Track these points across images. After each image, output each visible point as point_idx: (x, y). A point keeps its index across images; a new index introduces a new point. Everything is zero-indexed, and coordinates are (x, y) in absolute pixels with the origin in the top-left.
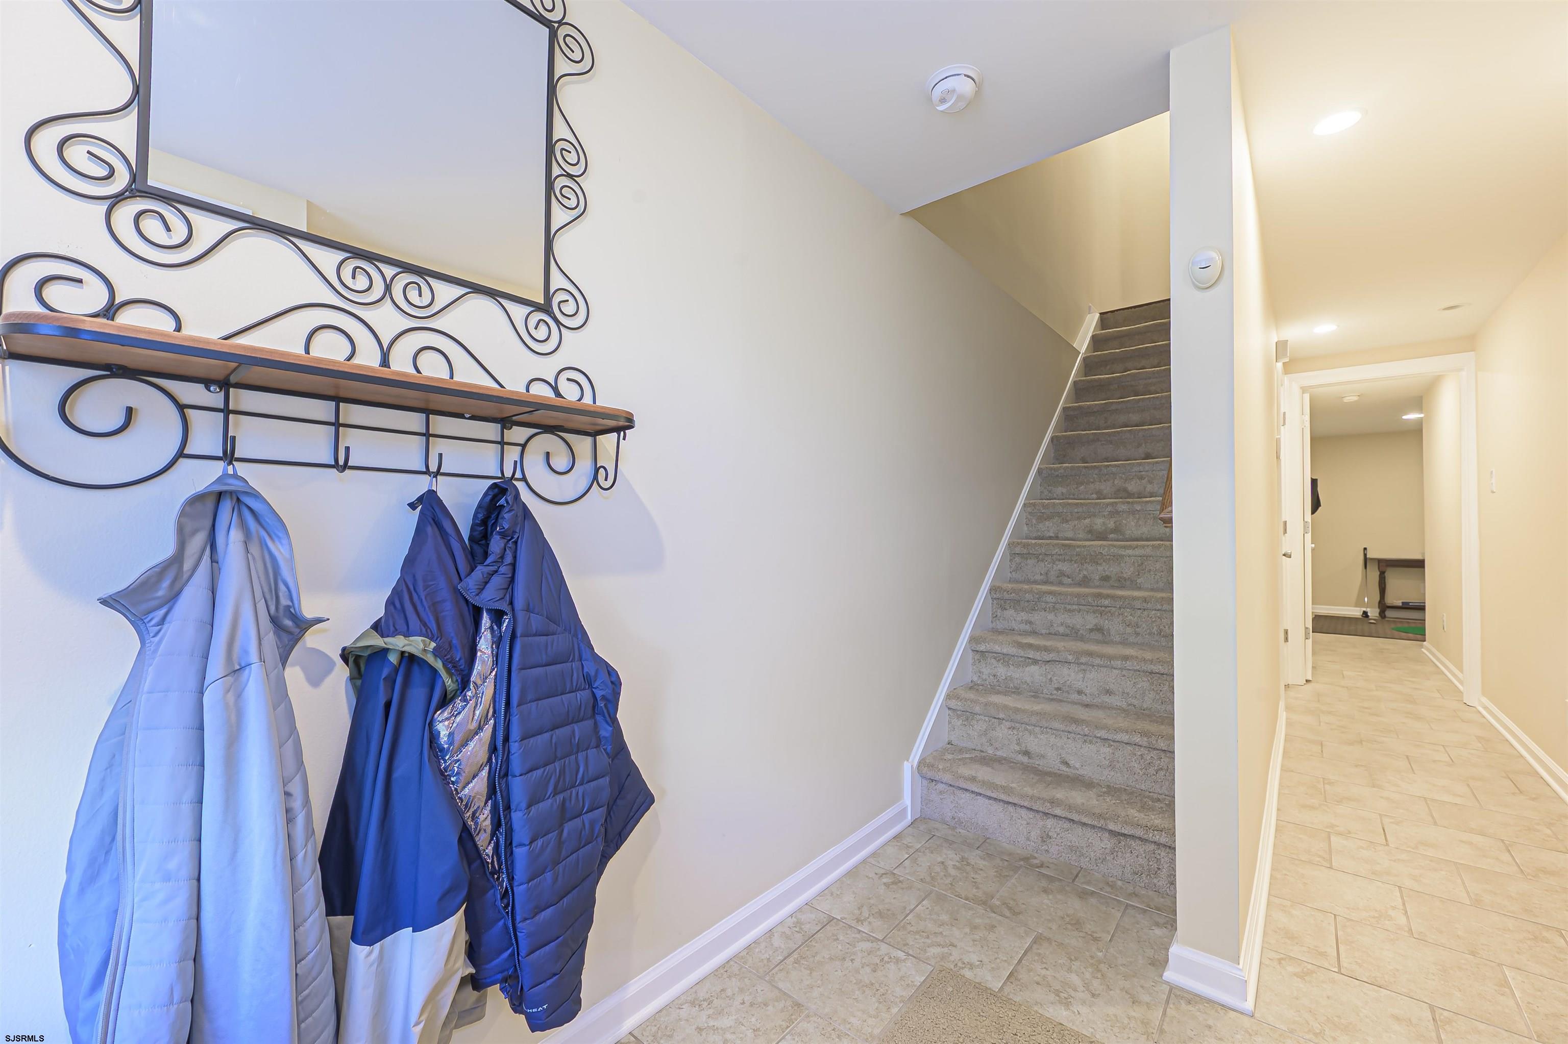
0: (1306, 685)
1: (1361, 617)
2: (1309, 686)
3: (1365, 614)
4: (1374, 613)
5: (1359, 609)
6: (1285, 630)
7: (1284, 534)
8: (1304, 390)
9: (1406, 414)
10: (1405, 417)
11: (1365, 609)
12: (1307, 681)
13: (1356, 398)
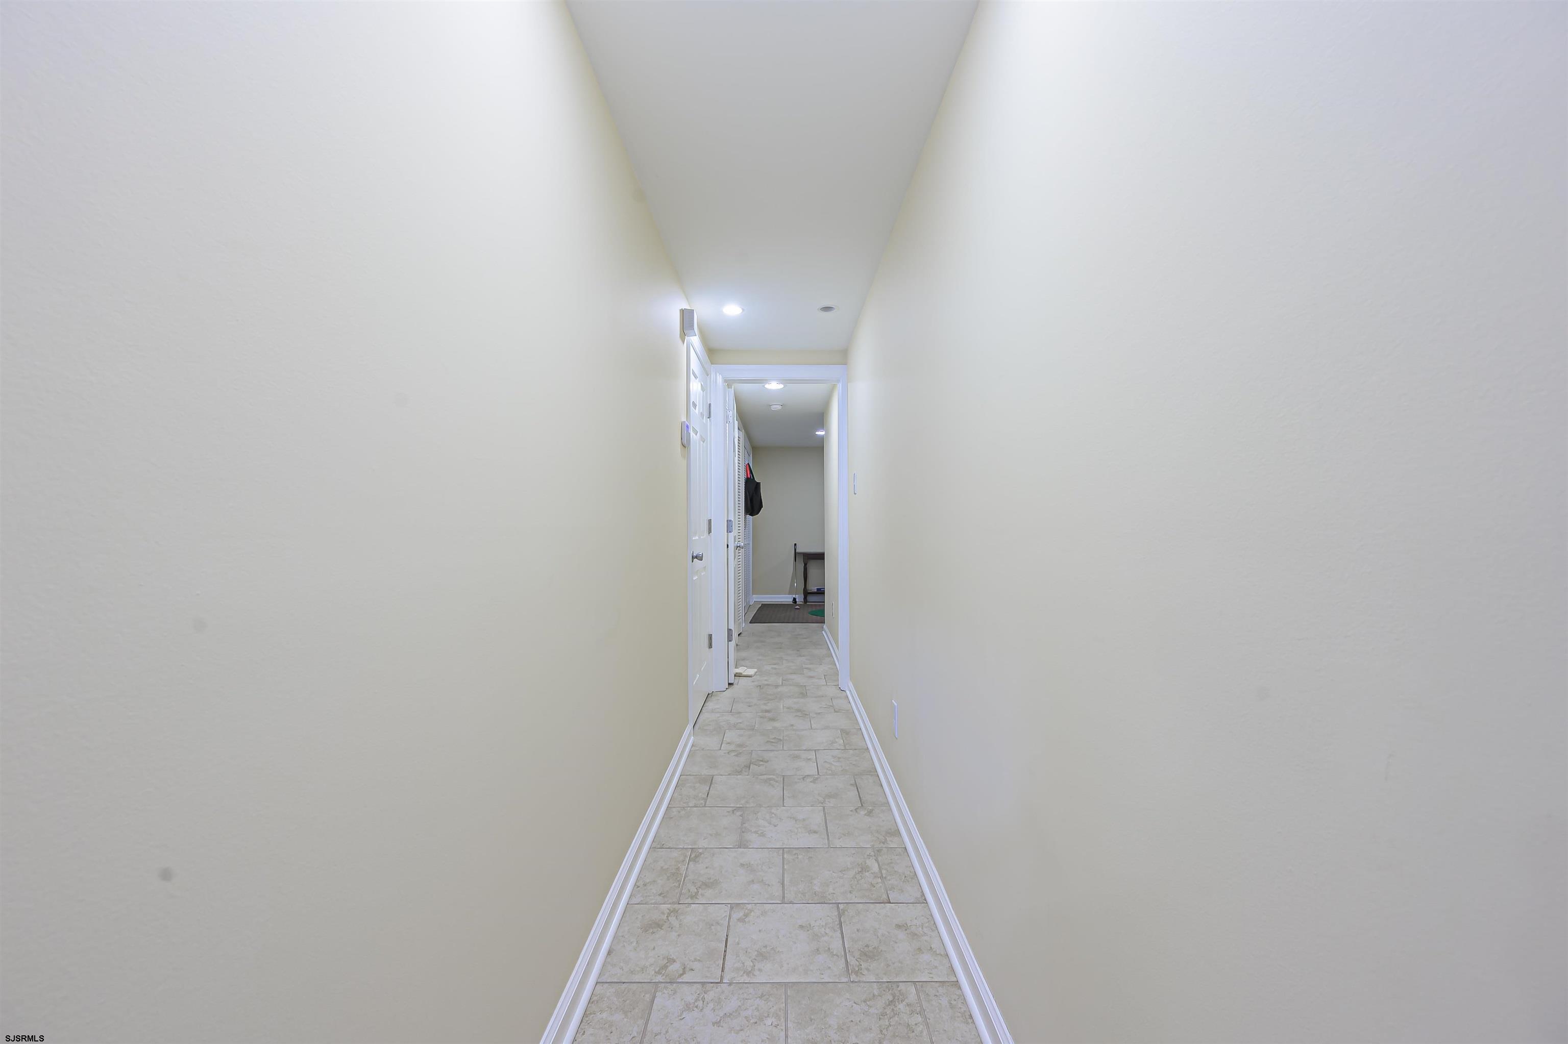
0: (728, 690)
1: (792, 603)
2: (731, 691)
3: (794, 599)
4: (800, 599)
5: (791, 596)
6: (709, 635)
7: (709, 533)
8: (729, 383)
9: (818, 430)
10: (817, 433)
11: (794, 596)
12: (730, 684)
13: (779, 407)
